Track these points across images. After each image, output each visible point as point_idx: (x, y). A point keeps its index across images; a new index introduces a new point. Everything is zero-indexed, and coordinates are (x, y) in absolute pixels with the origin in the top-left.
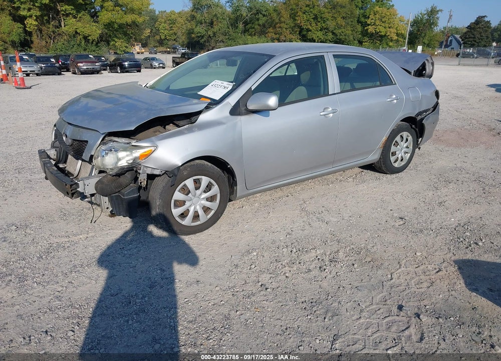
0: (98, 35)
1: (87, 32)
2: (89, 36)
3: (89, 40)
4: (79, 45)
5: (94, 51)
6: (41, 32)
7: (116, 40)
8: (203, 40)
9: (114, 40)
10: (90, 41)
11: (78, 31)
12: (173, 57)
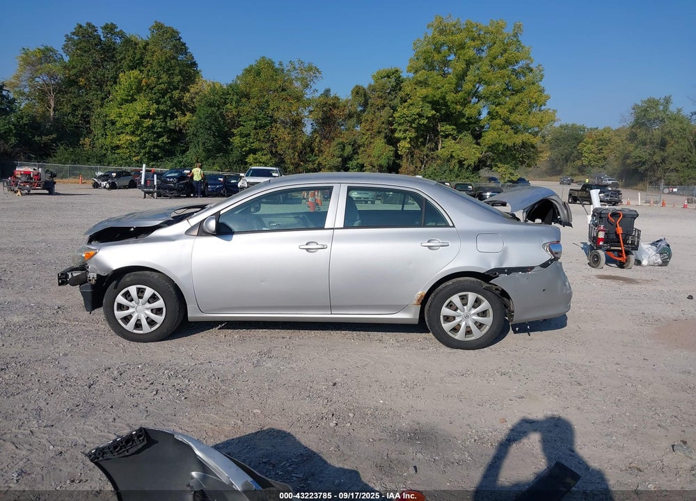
0: (476, 160)
1: (463, 155)
2: (465, 160)
3: (464, 164)
4: (451, 171)
5: (467, 178)
6: (412, 156)
7: (499, 165)
8: (643, 168)
9: (496, 166)
10: (465, 167)
11: (454, 154)
12: (571, 190)
